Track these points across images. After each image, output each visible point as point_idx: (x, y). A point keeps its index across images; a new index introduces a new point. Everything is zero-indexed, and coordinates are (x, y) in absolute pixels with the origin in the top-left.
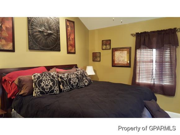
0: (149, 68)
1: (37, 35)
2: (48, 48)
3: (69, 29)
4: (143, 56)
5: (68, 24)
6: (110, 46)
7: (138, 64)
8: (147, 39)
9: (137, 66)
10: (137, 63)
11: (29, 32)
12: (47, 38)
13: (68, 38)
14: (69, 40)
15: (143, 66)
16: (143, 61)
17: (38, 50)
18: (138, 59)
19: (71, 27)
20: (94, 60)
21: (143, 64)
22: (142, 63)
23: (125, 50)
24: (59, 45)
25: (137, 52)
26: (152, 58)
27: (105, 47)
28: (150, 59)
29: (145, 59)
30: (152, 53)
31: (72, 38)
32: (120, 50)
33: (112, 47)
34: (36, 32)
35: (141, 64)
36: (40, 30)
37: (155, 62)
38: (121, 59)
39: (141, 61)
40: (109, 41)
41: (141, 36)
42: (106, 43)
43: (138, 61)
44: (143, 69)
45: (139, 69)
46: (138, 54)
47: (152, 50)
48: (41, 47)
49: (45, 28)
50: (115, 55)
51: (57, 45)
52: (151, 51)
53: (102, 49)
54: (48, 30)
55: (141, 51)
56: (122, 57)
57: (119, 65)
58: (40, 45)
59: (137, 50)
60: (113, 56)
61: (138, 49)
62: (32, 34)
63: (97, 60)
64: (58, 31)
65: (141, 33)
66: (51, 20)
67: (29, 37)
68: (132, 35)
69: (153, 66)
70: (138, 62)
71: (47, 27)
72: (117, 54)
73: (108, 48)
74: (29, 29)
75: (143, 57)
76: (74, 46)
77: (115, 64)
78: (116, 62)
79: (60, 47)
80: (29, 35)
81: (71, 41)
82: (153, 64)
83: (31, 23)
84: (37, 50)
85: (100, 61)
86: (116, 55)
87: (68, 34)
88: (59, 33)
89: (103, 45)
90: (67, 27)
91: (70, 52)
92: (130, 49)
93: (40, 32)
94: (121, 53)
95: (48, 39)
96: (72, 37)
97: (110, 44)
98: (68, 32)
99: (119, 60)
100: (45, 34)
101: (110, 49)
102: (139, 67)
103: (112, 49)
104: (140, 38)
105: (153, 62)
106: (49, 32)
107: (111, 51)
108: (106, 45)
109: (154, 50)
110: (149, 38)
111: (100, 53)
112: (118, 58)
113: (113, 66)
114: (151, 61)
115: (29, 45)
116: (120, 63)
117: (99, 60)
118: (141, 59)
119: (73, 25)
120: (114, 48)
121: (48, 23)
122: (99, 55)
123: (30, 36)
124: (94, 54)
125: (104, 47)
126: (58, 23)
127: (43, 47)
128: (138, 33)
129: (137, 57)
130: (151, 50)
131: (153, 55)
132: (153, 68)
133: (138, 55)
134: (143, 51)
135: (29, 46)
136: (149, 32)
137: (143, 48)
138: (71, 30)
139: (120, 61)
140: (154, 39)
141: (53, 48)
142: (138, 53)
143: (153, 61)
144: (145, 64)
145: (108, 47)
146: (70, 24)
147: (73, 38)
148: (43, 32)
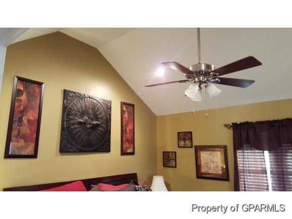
0: (261, 183)
1: (76, 128)
2: (90, 149)
3: (126, 115)
4: (248, 161)
5: (124, 109)
6: (191, 143)
7: (241, 175)
8: (251, 134)
9: (240, 180)
10: (239, 174)
11: (62, 125)
12: (90, 133)
13: (124, 129)
14: (124, 134)
15: (250, 179)
16: (249, 170)
17: (75, 152)
18: (240, 167)
19: (129, 113)
20: (165, 165)
21: (250, 176)
22: (248, 174)
23: (217, 151)
24: (109, 141)
25: (238, 154)
26: (264, 166)
27: (184, 143)
28: (261, 168)
29: (251, 167)
30: (263, 157)
31: (129, 129)
32: (209, 150)
33: (194, 144)
34: (74, 124)
35: (247, 176)
36: (81, 120)
37: (271, 174)
38: (212, 165)
39: (246, 170)
40: (190, 134)
41: (241, 129)
42: (185, 137)
43: (240, 170)
44: (251, 185)
45: (245, 184)
46: (239, 158)
47: (263, 153)
48: (79, 147)
49: (89, 117)
50: (200, 158)
51: (105, 142)
52: (260, 153)
53: (179, 147)
54: (92, 120)
55: (243, 153)
56: (213, 162)
57: (209, 176)
58: (78, 144)
59: (238, 151)
60: (197, 159)
61: (239, 149)
62: (67, 128)
63: (171, 165)
64: (108, 121)
65: (241, 123)
66: (99, 104)
67: (61, 134)
68: (226, 126)
69: (267, 180)
70: (241, 172)
71: (92, 116)
72: (204, 155)
73: (188, 146)
74: (63, 121)
75: (248, 164)
76: (132, 141)
77: (202, 174)
78: (203, 171)
79: (110, 146)
80: (63, 129)
81: (127, 135)
82: (267, 177)
83: (68, 112)
84: (73, 153)
85: (176, 167)
86: (202, 159)
87: (124, 123)
88: (110, 123)
89: (179, 139)
90: (122, 112)
91: (126, 152)
92: (225, 148)
93: (80, 123)
94: (210, 154)
95: (92, 133)
96: (130, 127)
97: (191, 139)
98: (124, 120)
99: (207, 167)
100: (88, 126)
101: (192, 147)
102: (244, 181)
103: (196, 147)
104: (241, 131)
105: (266, 173)
106: (95, 122)
107: (193, 150)
108: (184, 140)
109: (266, 153)
110: (255, 132)
111: (175, 153)
112: (207, 163)
113: (198, 177)
114: (262, 171)
115: (61, 145)
116: (210, 171)
117: (174, 165)
118: (246, 167)
119: (132, 109)
120: (199, 146)
121: (93, 109)
122: (174, 156)
123: (63, 132)
124: (165, 153)
125: (182, 143)
126: (110, 108)
127: (83, 146)
128: (236, 123)
129: (239, 162)
130: (261, 151)
131: (265, 162)
132: (267, 183)
133: (239, 160)
134: (248, 153)
135: (60, 147)
136: (253, 123)
137: (247, 147)
138: (129, 117)
139: (210, 168)
140: (263, 134)
141: (99, 147)
142: (239, 156)
143: (266, 171)
144: (254, 176)
145: (188, 143)
146: (127, 108)
147: (131, 129)
148: (84, 123)
